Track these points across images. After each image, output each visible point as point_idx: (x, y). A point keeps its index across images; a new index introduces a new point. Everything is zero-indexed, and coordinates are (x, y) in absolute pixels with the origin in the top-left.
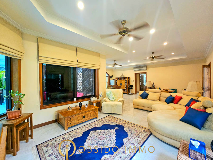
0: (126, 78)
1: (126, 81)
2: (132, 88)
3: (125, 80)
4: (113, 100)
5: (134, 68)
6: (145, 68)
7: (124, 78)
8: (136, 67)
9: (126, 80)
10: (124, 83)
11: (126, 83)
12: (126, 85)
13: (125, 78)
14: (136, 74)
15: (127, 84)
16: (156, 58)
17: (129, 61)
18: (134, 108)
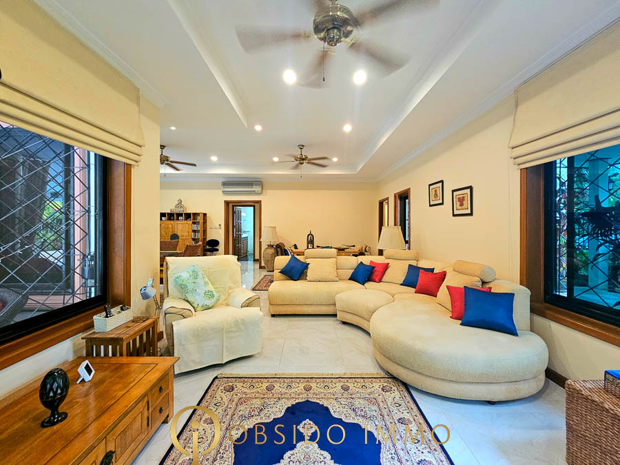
0: (195, 215)
1: (195, 227)
2: (217, 250)
3: (190, 222)
4: (209, 303)
5: (225, 184)
6: (257, 189)
7: (188, 216)
8: (229, 183)
9: (194, 223)
10: (186, 234)
11: (194, 231)
12: (194, 239)
13: (190, 214)
14: (227, 203)
15: (199, 236)
16: (308, 163)
17: (214, 158)
18: (273, 316)
